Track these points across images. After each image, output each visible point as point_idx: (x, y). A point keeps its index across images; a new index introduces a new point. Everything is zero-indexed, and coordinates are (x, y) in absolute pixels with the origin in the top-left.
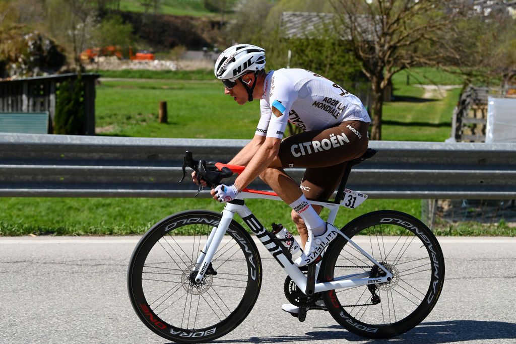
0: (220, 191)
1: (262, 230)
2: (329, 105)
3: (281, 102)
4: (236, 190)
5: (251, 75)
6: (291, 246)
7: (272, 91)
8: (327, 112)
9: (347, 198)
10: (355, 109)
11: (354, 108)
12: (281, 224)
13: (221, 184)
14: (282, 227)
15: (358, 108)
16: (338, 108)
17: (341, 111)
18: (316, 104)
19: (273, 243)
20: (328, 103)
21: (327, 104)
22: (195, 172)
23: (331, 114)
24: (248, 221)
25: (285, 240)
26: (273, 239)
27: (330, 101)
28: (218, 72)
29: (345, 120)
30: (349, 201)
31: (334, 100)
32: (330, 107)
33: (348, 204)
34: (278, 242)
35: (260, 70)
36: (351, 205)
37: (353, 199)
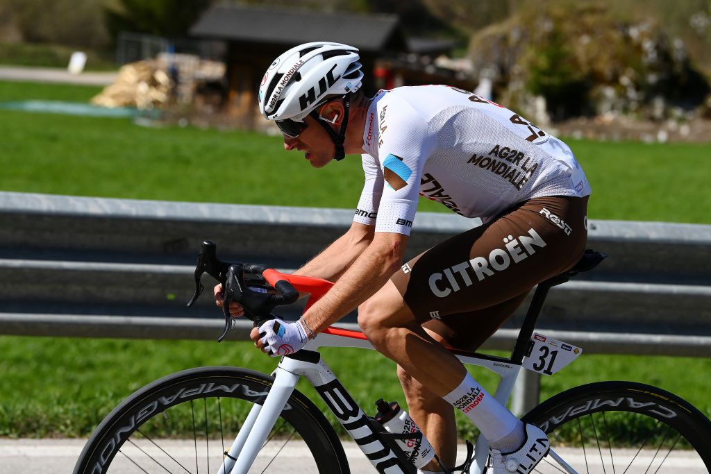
0: (270, 333)
1: (355, 414)
2: (503, 161)
3: (401, 159)
4: (304, 334)
5: (337, 104)
6: (416, 449)
7: (383, 136)
8: (500, 176)
9: (536, 353)
10: (558, 171)
11: (555, 170)
12: (394, 403)
13: (273, 318)
14: (398, 410)
15: (566, 169)
16: (523, 168)
17: (530, 173)
18: (476, 159)
19: (377, 442)
20: (501, 157)
21: (498, 160)
22: (220, 285)
23: (508, 179)
24: (327, 393)
25: (403, 437)
26: (378, 433)
27: (506, 154)
28: (267, 107)
29: (537, 195)
30: (542, 358)
31: (515, 152)
32: (506, 166)
33: (538, 366)
34: (389, 441)
35: (354, 91)
36: (546, 368)
37: (550, 356)
